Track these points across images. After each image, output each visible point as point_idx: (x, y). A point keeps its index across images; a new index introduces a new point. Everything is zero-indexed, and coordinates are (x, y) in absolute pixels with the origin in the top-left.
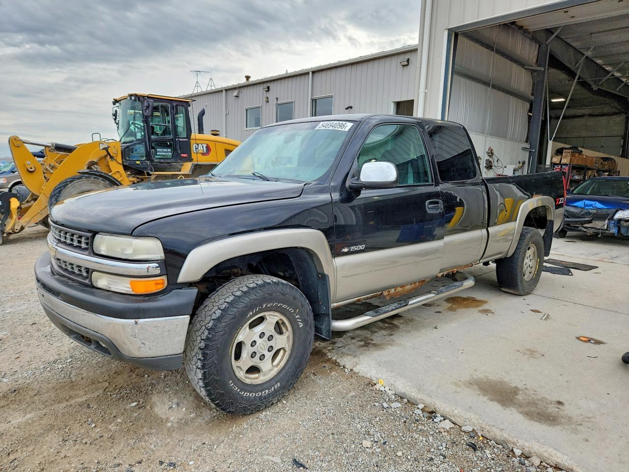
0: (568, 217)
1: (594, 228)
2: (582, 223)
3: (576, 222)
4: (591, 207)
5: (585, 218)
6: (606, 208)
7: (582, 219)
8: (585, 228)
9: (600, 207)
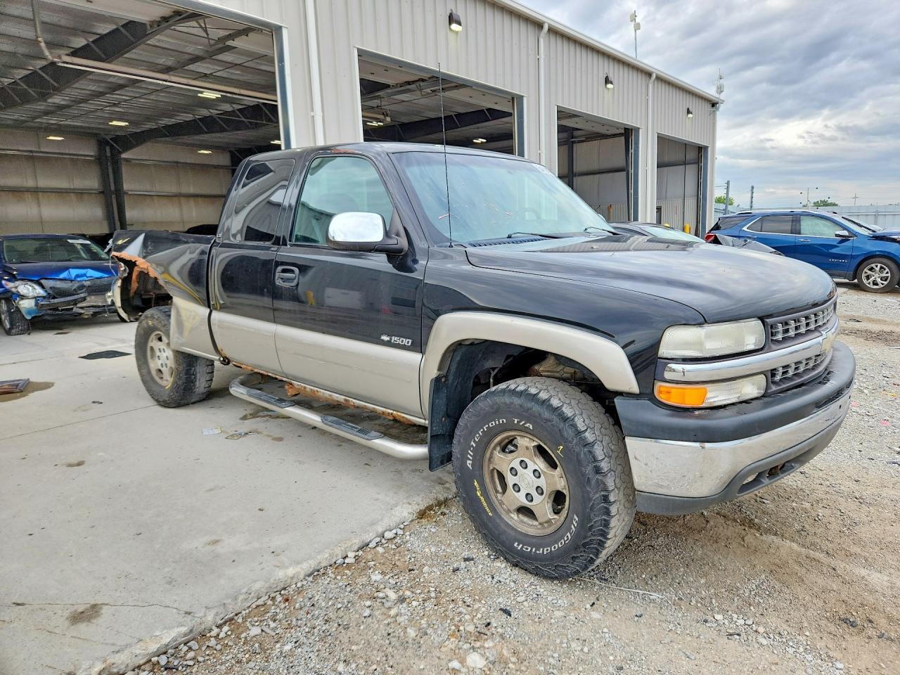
0: (54, 298)
1: (92, 306)
2: (75, 302)
3: (68, 303)
4: (85, 278)
5: (78, 294)
6: (107, 276)
7: (75, 297)
8: (82, 308)
9: (97, 276)
